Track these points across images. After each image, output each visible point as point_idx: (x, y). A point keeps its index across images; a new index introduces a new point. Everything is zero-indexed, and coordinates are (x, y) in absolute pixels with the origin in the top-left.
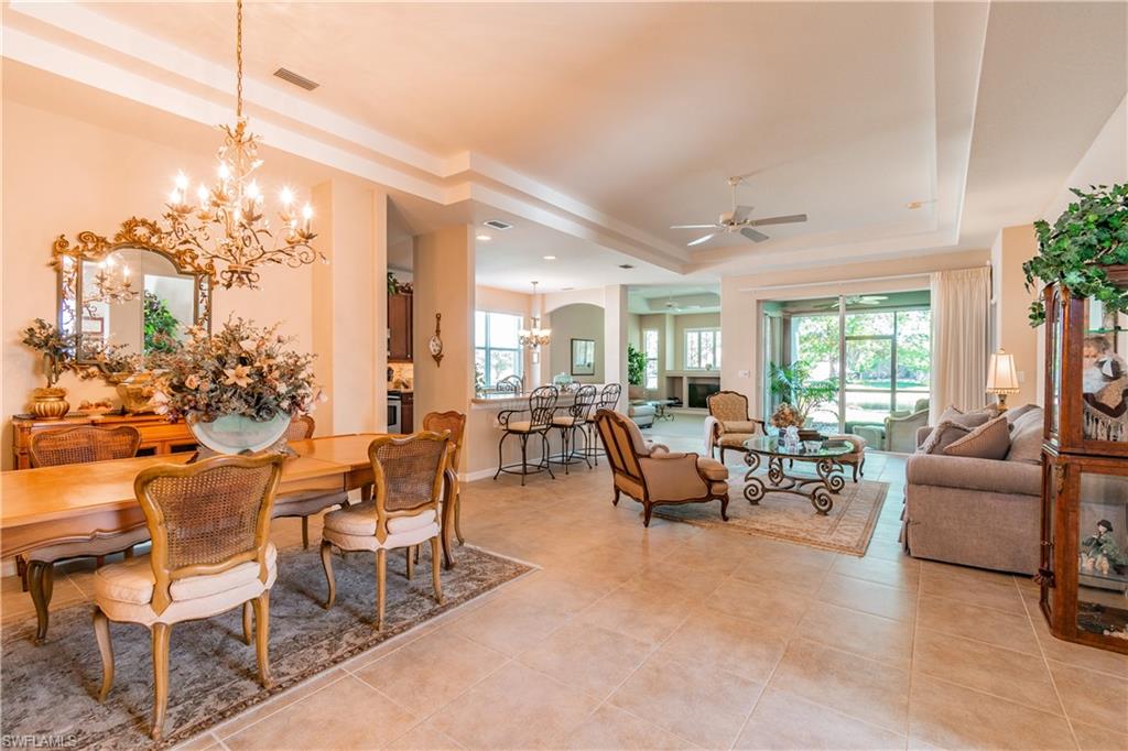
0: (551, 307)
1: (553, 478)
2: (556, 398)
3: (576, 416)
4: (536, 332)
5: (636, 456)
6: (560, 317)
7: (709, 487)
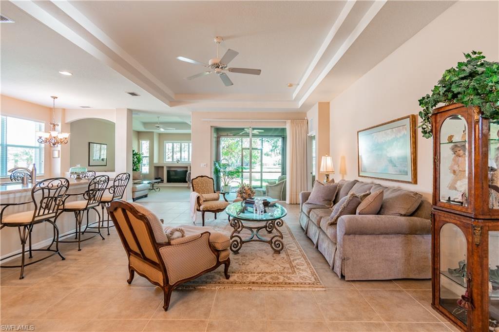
0: (71, 119)
1: (63, 259)
2: (67, 188)
3: (90, 199)
4: (54, 134)
5: (156, 246)
6: (78, 127)
7: (218, 257)
